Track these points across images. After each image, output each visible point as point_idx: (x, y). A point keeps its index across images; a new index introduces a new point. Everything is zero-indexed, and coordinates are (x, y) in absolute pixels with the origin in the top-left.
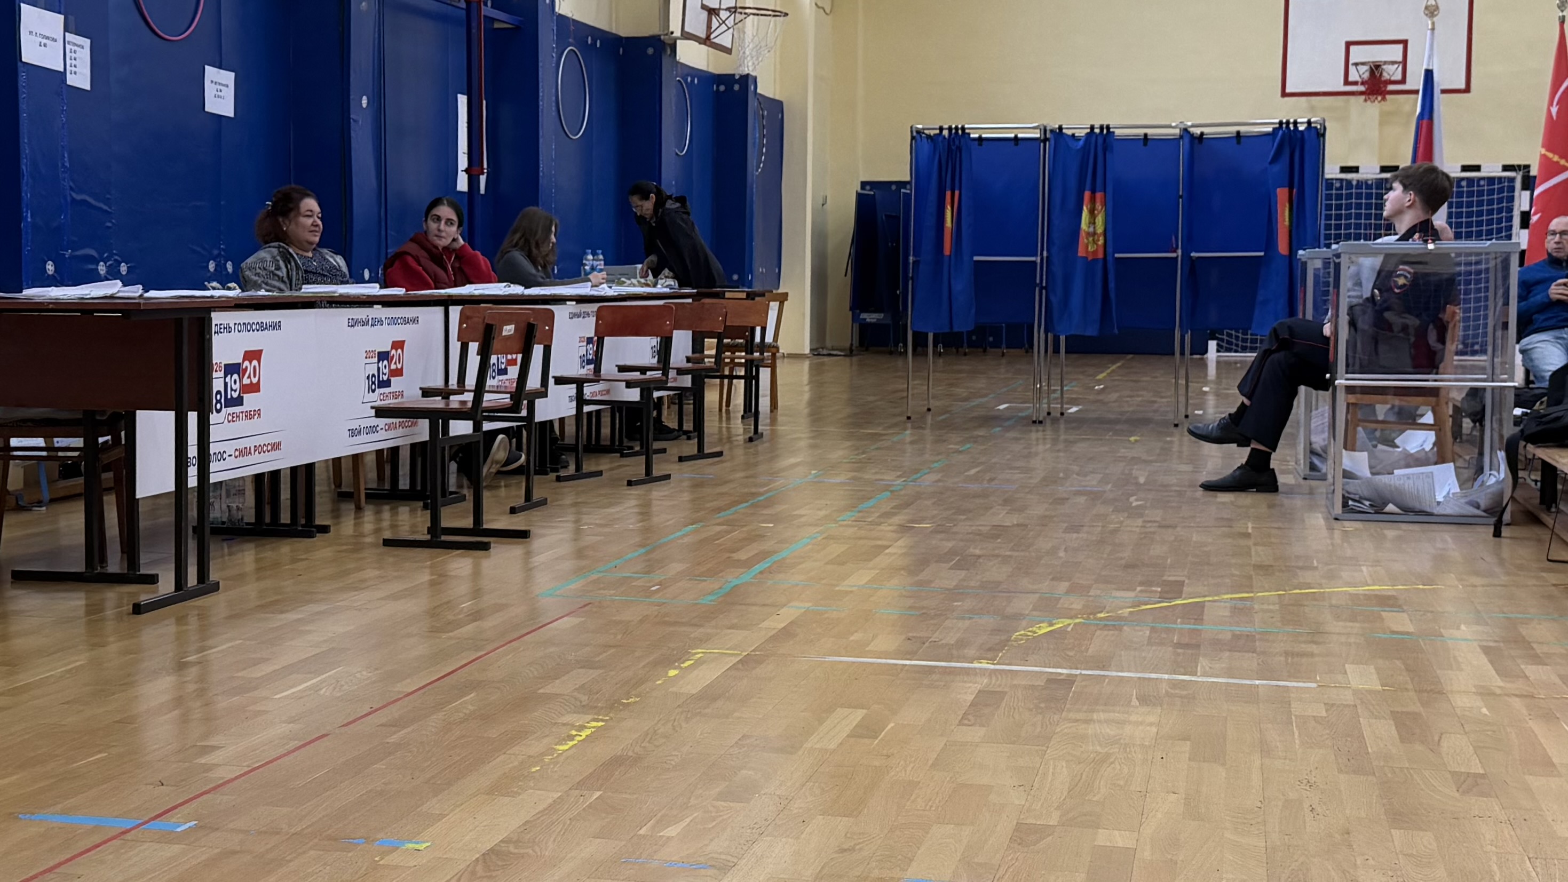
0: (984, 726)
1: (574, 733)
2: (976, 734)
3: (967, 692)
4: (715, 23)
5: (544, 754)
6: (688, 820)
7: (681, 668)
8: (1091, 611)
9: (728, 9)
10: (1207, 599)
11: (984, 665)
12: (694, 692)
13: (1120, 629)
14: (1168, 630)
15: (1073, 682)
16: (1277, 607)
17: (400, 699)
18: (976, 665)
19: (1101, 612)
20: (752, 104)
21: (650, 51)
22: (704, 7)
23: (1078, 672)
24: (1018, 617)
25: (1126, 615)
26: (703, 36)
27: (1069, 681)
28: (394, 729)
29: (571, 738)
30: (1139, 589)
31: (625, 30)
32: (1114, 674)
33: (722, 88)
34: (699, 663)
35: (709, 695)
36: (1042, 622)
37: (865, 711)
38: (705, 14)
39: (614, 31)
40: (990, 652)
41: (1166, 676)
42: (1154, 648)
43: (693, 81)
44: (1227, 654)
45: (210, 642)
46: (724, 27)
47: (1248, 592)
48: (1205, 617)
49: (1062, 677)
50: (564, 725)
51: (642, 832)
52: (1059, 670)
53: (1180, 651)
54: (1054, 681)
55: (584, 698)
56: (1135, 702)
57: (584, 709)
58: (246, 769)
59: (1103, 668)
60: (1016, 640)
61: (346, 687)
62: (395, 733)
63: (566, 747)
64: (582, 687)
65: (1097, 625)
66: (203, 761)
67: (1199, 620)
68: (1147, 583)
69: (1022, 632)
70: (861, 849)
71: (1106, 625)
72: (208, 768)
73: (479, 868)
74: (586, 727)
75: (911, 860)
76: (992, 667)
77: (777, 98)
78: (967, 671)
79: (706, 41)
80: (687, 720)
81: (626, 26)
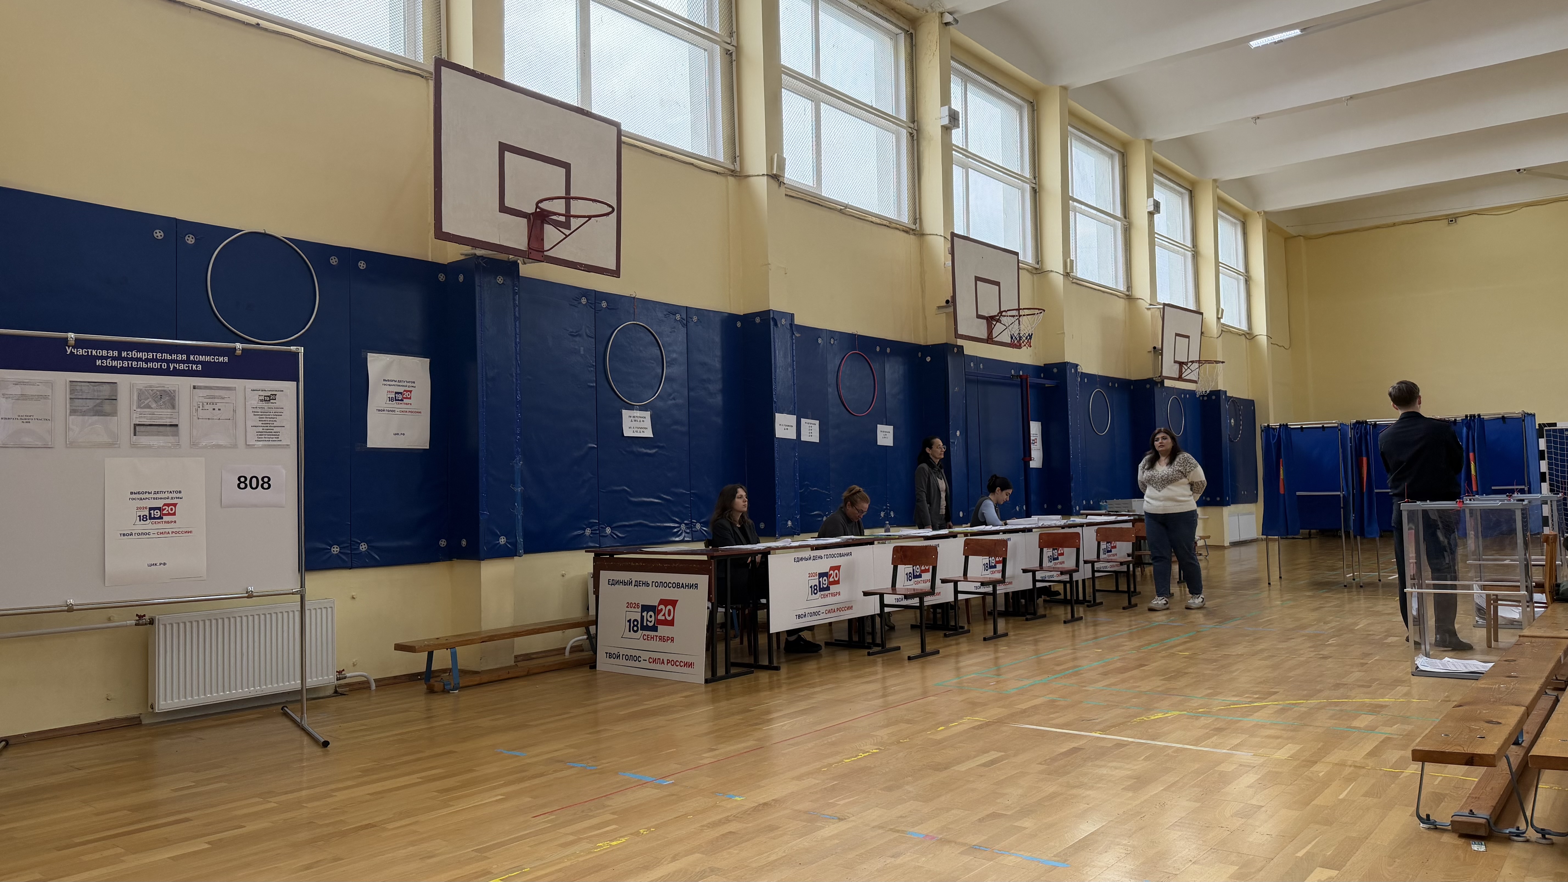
0: (1048, 765)
1: (860, 754)
3: (1066, 747)
4: (1184, 370)
5: (836, 763)
7: (949, 726)
9: (1191, 362)
10: (1275, 703)
16: (1307, 709)
18: (1093, 732)
20: (1224, 406)
21: (1148, 386)
22: (1175, 362)
25: (1215, 710)
26: (1177, 376)
27: (1128, 744)
29: (856, 756)
30: (1246, 695)
31: (1133, 377)
33: (1205, 398)
34: (960, 724)
35: (944, 740)
36: (1162, 712)
37: (1003, 754)
38: (1177, 366)
39: (1127, 378)
40: (1108, 728)
43: (1185, 396)
46: (1189, 371)
47: (1304, 700)
48: (1256, 714)
50: (861, 750)
51: (831, 801)
55: (885, 738)
56: (1142, 758)
57: (879, 743)
58: (718, 760)
59: (1153, 739)
60: (1133, 722)
63: (849, 761)
64: (891, 733)
65: (1189, 716)
67: (1250, 715)
68: (1256, 692)
69: (1143, 718)
74: (869, 752)
76: (1098, 735)
77: (1250, 398)
78: (1081, 737)
79: (1180, 378)
81: (1135, 375)
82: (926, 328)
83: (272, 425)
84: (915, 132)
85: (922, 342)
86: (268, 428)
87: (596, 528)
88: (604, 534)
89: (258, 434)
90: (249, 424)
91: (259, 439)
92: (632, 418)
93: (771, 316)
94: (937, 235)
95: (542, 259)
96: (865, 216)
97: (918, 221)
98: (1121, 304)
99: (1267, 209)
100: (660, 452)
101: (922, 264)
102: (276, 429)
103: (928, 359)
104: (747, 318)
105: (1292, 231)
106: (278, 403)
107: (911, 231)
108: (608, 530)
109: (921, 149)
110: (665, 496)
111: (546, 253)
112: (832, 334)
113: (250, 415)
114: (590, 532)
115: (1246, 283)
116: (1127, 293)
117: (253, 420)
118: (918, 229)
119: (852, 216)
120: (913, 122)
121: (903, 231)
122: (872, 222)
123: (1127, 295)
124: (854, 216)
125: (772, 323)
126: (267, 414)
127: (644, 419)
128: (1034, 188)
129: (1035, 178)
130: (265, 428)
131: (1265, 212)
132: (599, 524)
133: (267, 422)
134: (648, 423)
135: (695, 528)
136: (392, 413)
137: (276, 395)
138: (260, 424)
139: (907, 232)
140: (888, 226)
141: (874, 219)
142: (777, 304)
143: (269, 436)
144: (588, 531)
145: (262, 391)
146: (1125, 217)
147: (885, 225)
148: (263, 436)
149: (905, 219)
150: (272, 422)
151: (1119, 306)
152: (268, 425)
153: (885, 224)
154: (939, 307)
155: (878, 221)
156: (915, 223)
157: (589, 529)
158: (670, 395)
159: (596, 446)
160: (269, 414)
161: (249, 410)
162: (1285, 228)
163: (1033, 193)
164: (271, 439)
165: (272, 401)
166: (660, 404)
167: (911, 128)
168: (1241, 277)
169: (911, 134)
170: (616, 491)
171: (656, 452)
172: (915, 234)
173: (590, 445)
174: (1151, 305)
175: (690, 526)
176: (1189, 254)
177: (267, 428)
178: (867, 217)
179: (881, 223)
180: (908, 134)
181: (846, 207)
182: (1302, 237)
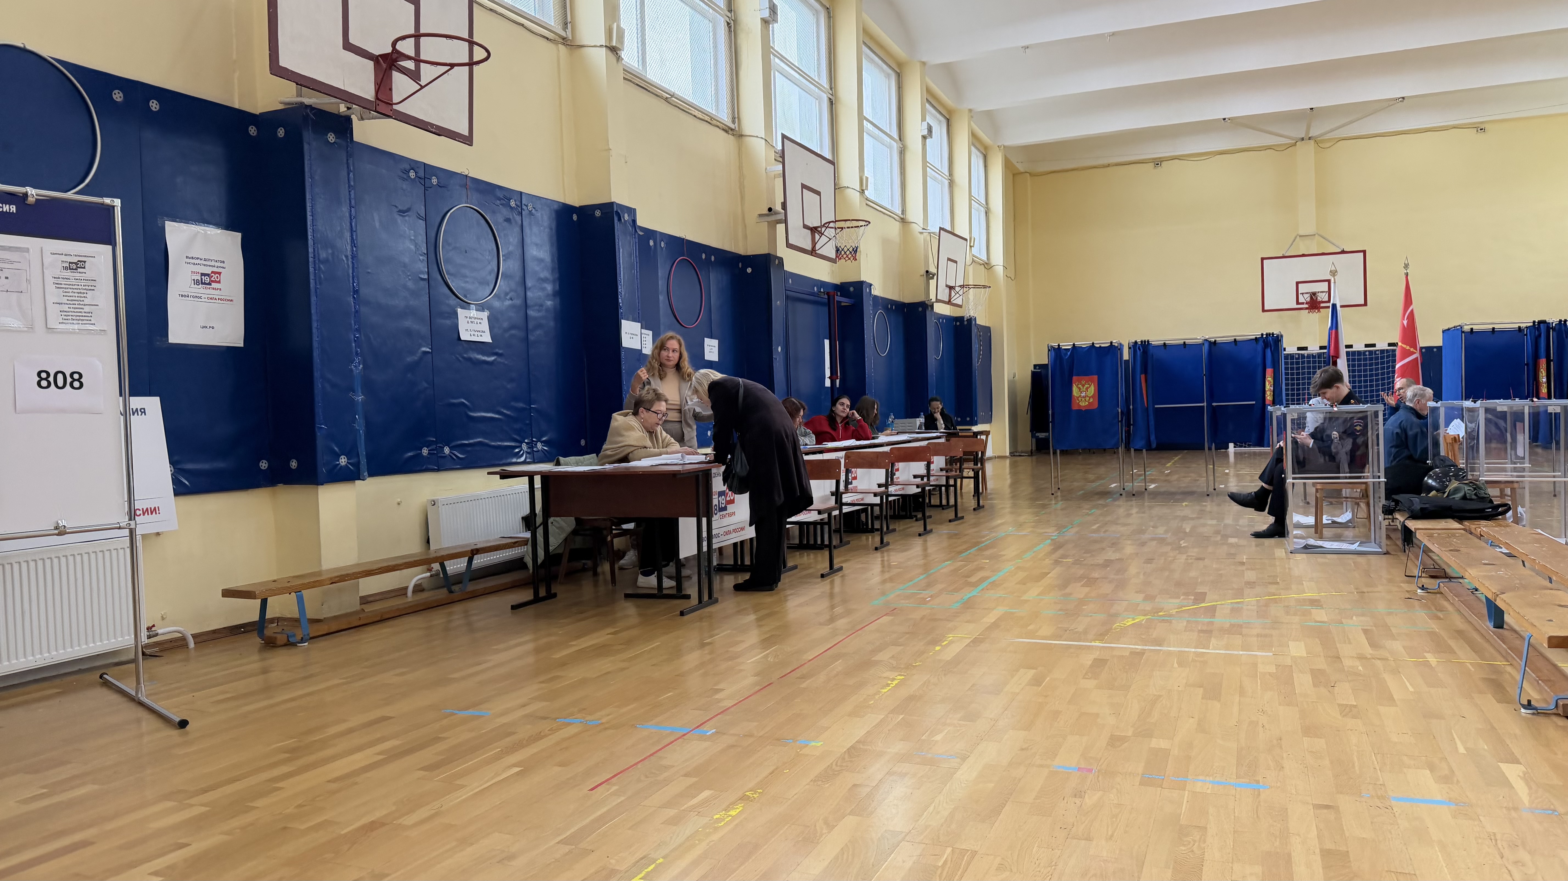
0: (1096, 679)
1: (889, 682)
2: (1091, 684)
3: (1088, 660)
4: (953, 294)
5: (875, 694)
6: (946, 731)
7: (942, 646)
8: (1156, 611)
9: (960, 286)
10: (1218, 603)
11: (1097, 644)
12: (949, 659)
13: (1170, 622)
14: (1197, 622)
15: (1144, 653)
16: (1255, 607)
17: (805, 663)
18: (1093, 644)
19: (1160, 612)
20: (974, 331)
21: (920, 309)
22: (947, 286)
23: (1147, 648)
24: (1116, 615)
25: (1174, 613)
26: (947, 300)
27: (1142, 653)
28: (804, 680)
29: (888, 685)
30: (1182, 597)
31: (907, 300)
32: (1166, 648)
33: (958, 323)
34: (951, 642)
35: (957, 661)
36: (1129, 618)
37: (1035, 671)
38: (948, 290)
39: (901, 300)
40: (1101, 637)
41: (1193, 650)
42: (1188, 633)
43: (943, 321)
44: (1227, 635)
45: (716, 632)
46: (958, 295)
47: (1240, 599)
48: (1216, 614)
49: (1138, 651)
50: (885, 678)
51: (923, 737)
52: (1137, 647)
53: (1202, 635)
54: (1134, 653)
55: (894, 663)
56: (1176, 665)
57: (893, 669)
58: (737, 702)
59: (1160, 645)
60: (1115, 629)
61: (780, 656)
62: (804, 682)
63: (886, 690)
64: (893, 657)
65: (1158, 620)
66: (716, 697)
67: (1213, 616)
68: (1187, 594)
69: (1118, 624)
70: (1031, 749)
71: (1163, 620)
72: (719, 701)
73: (846, 756)
74: (895, 679)
75: (1057, 755)
76: (1102, 645)
77: (987, 325)
78: (1089, 647)
79: (949, 302)
80: (945, 675)
81: (908, 298)
82: (745, 237)
83: (82, 303)
84: (732, 22)
85: (742, 252)
86: (77, 306)
87: (434, 447)
88: (443, 455)
89: (62, 313)
90: (50, 299)
91: (64, 321)
92: (468, 319)
93: (615, 210)
94: (757, 137)
95: (391, 113)
96: (689, 109)
97: (736, 120)
98: (897, 225)
99: (1006, 144)
100: (499, 360)
101: (740, 168)
102: (87, 309)
103: (749, 270)
104: (585, 212)
105: (1021, 168)
106: (89, 272)
107: (730, 131)
108: (447, 450)
109: (739, 41)
110: (505, 411)
111: (395, 107)
112: (664, 236)
113: (50, 288)
114: (427, 452)
115: (986, 215)
116: (902, 216)
117: (53, 295)
118: (737, 129)
119: (677, 107)
120: (730, 11)
121: (723, 130)
122: (695, 116)
123: (902, 219)
124: (679, 108)
125: (616, 219)
126: (74, 287)
127: (481, 321)
128: (830, 99)
129: (831, 89)
130: (72, 306)
131: (1004, 147)
132: (436, 443)
133: (74, 298)
134: (485, 326)
135: (536, 447)
136: (197, 299)
137: (85, 262)
138: (64, 300)
139: (726, 131)
140: (709, 123)
141: (696, 113)
142: (620, 196)
143: (78, 318)
144: (425, 451)
145: (65, 255)
146: (900, 139)
147: (707, 121)
148: (70, 318)
149: (724, 116)
150: (82, 299)
151: (894, 229)
152: (77, 302)
153: (707, 119)
154: (760, 215)
155: (700, 115)
156: (734, 122)
157: (425, 448)
158: (507, 294)
159: (430, 351)
160: (76, 287)
161: (49, 281)
162: (1016, 164)
163: (829, 104)
164: (80, 322)
165: (79, 270)
166: (497, 304)
167: (729, 17)
168: (982, 209)
169: (728, 24)
170: (454, 404)
171: (494, 360)
172: (733, 135)
173: (424, 349)
174: (923, 229)
175: (531, 445)
176: (946, 182)
177: (74, 306)
178: (690, 110)
179: (703, 118)
180: (726, 23)
181: (672, 96)
182: (1028, 174)
